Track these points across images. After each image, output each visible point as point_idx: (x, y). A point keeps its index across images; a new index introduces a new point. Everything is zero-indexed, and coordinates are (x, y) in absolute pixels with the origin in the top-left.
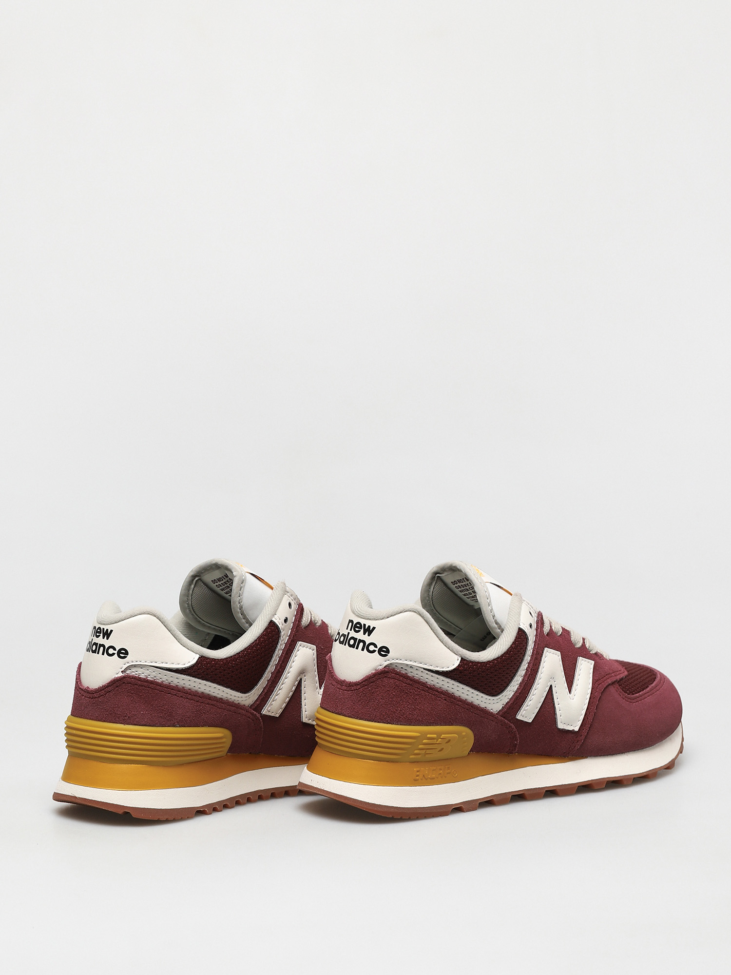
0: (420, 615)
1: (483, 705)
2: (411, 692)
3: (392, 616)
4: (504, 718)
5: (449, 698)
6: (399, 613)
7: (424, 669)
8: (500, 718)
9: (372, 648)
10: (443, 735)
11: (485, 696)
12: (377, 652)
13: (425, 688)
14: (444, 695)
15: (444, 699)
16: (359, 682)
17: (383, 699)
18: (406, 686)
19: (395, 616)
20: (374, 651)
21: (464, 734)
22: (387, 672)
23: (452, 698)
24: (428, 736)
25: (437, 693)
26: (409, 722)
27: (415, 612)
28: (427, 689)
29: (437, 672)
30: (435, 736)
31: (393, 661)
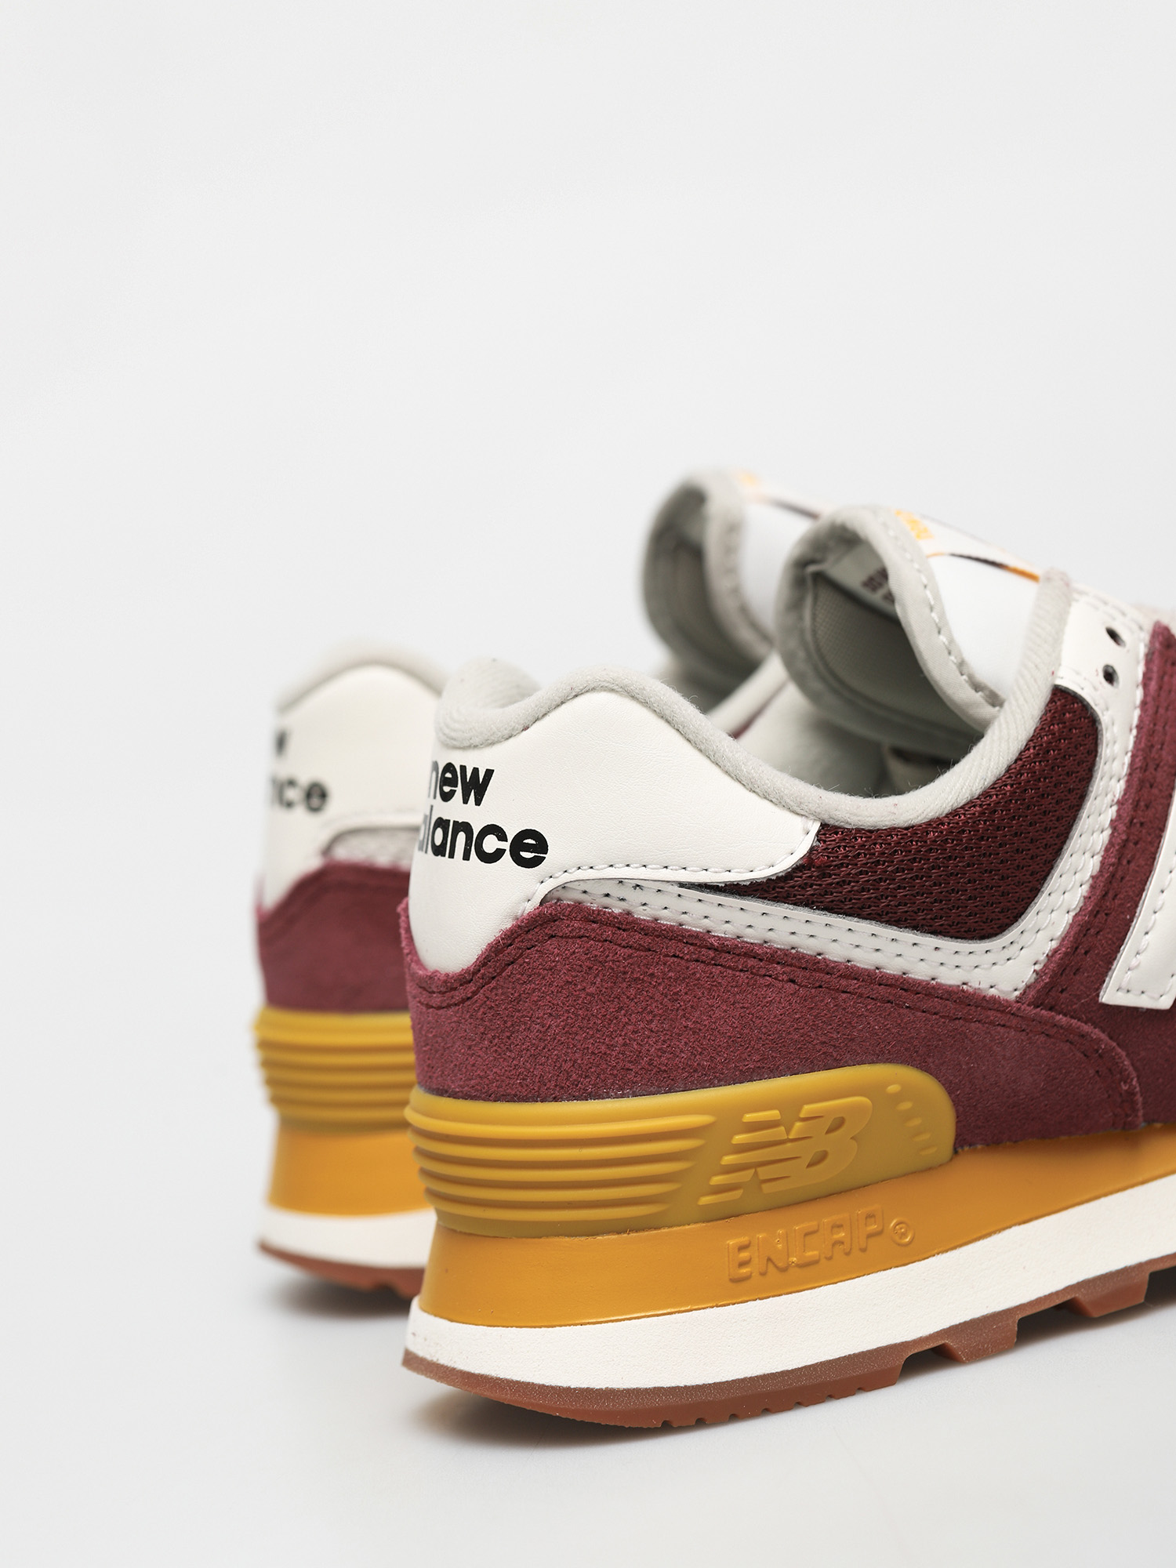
0: (633, 697)
1: (949, 978)
2: (652, 975)
3: (537, 719)
4: (1051, 1009)
5: (807, 974)
6: (558, 706)
7: (682, 885)
8: (1031, 1011)
9: (491, 844)
10: (807, 1107)
11: (948, 945)
12: (507, 853)
13: (704, 951)
14: (784, 965)
15: (785, 978)
16: (467, 971)
17: (559, 1017)
18: (630, 956)
19: (547, 718)
20: (498, 854)
21: (893, 1088)
22: (553, 919)
23: (820, 970)
24: (749, 1117)
25: (751, 962)
26: (664, 1080)
27: (612, 690)
28: (711, 953)
29: (734, 889)
30: (774, 1114)
31: (564, 878)
